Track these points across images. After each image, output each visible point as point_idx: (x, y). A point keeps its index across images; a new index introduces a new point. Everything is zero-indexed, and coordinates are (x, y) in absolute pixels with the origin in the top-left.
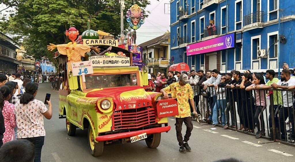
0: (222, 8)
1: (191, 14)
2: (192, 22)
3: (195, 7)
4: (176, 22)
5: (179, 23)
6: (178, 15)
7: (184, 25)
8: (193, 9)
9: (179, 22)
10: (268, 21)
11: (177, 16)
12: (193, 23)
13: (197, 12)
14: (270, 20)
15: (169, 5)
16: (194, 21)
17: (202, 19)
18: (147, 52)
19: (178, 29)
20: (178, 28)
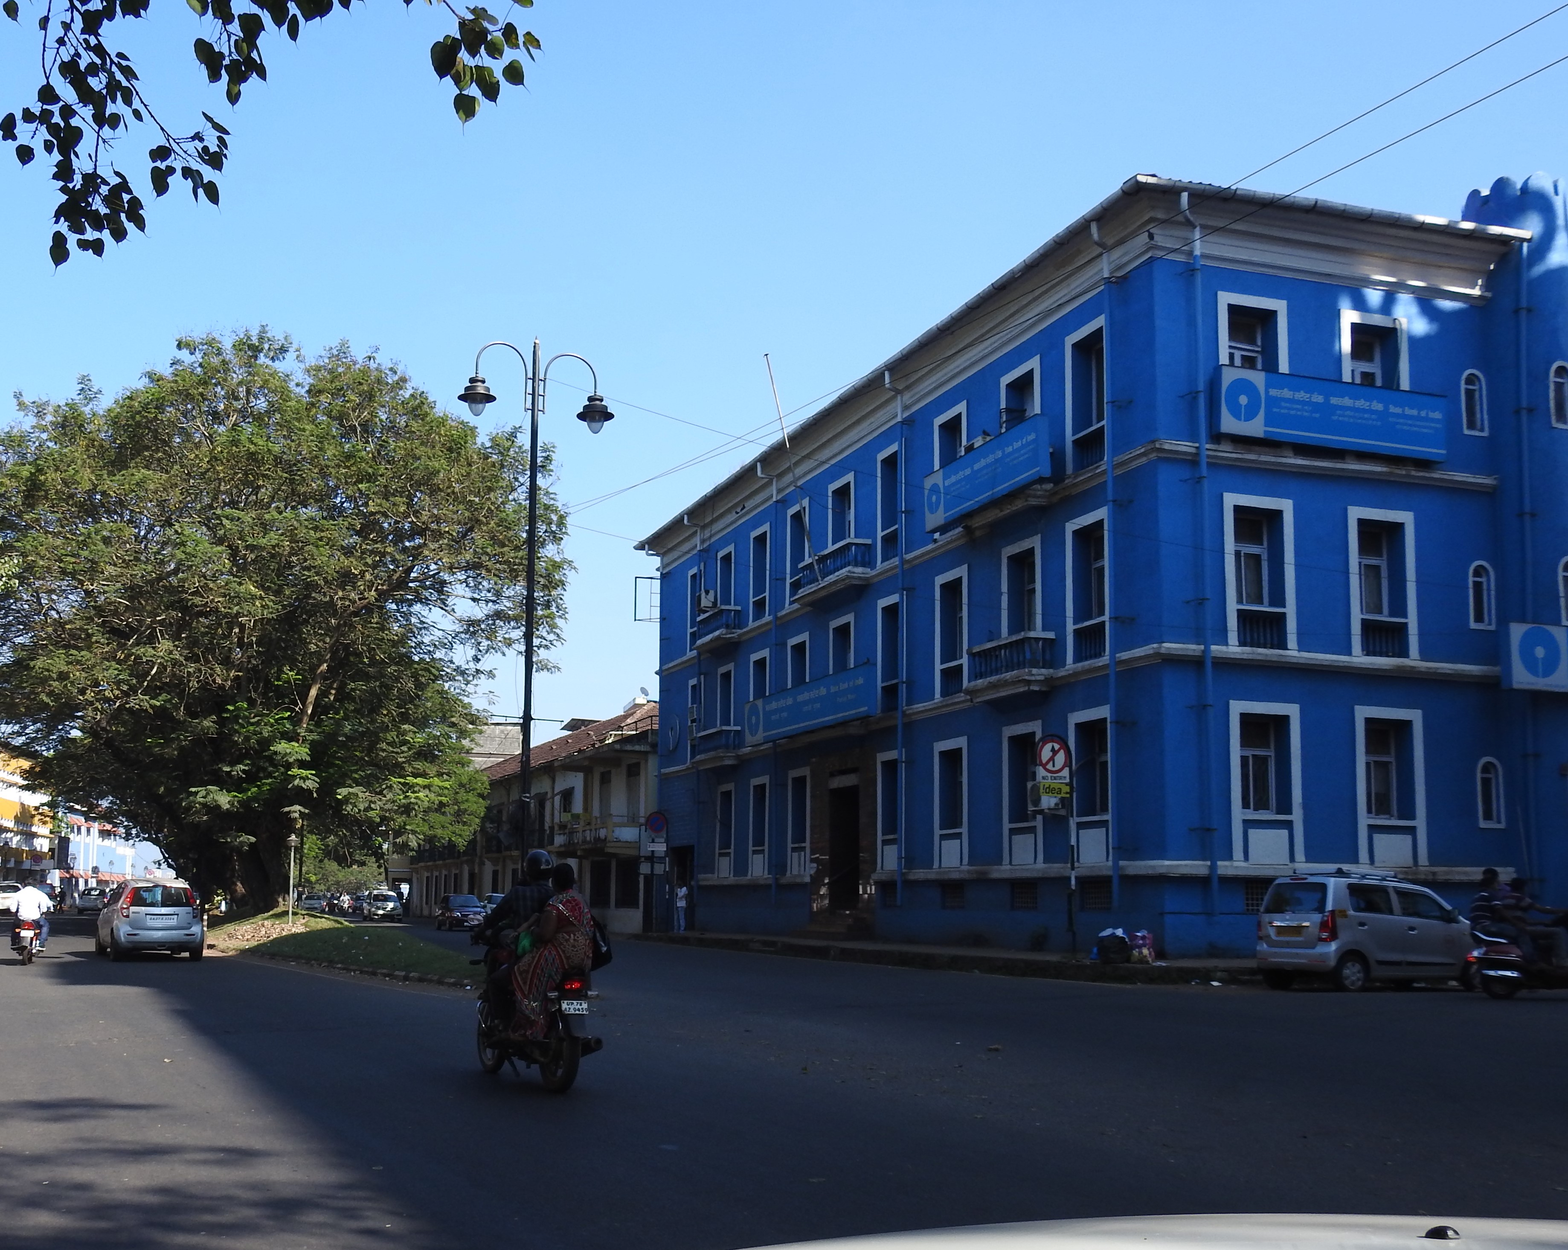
0: (883, 603)
1: (751, 625)
2: (755, 657)
3: (767, 594)
4: (685, 658)
5: (696, 661)
6: (695, 629)
7: (722, 670)
8: (760, 605)
9: (699, 654)
10: (1068, 663)
11: (689, 631)
12: (760, 663)
13: (776, 618)
14: (1078, 658)
15: (658, 583)
16: (765, 653)
17: (799, 649)
18: (553, 789)
19: (694, 687)
20: (693, 682)
